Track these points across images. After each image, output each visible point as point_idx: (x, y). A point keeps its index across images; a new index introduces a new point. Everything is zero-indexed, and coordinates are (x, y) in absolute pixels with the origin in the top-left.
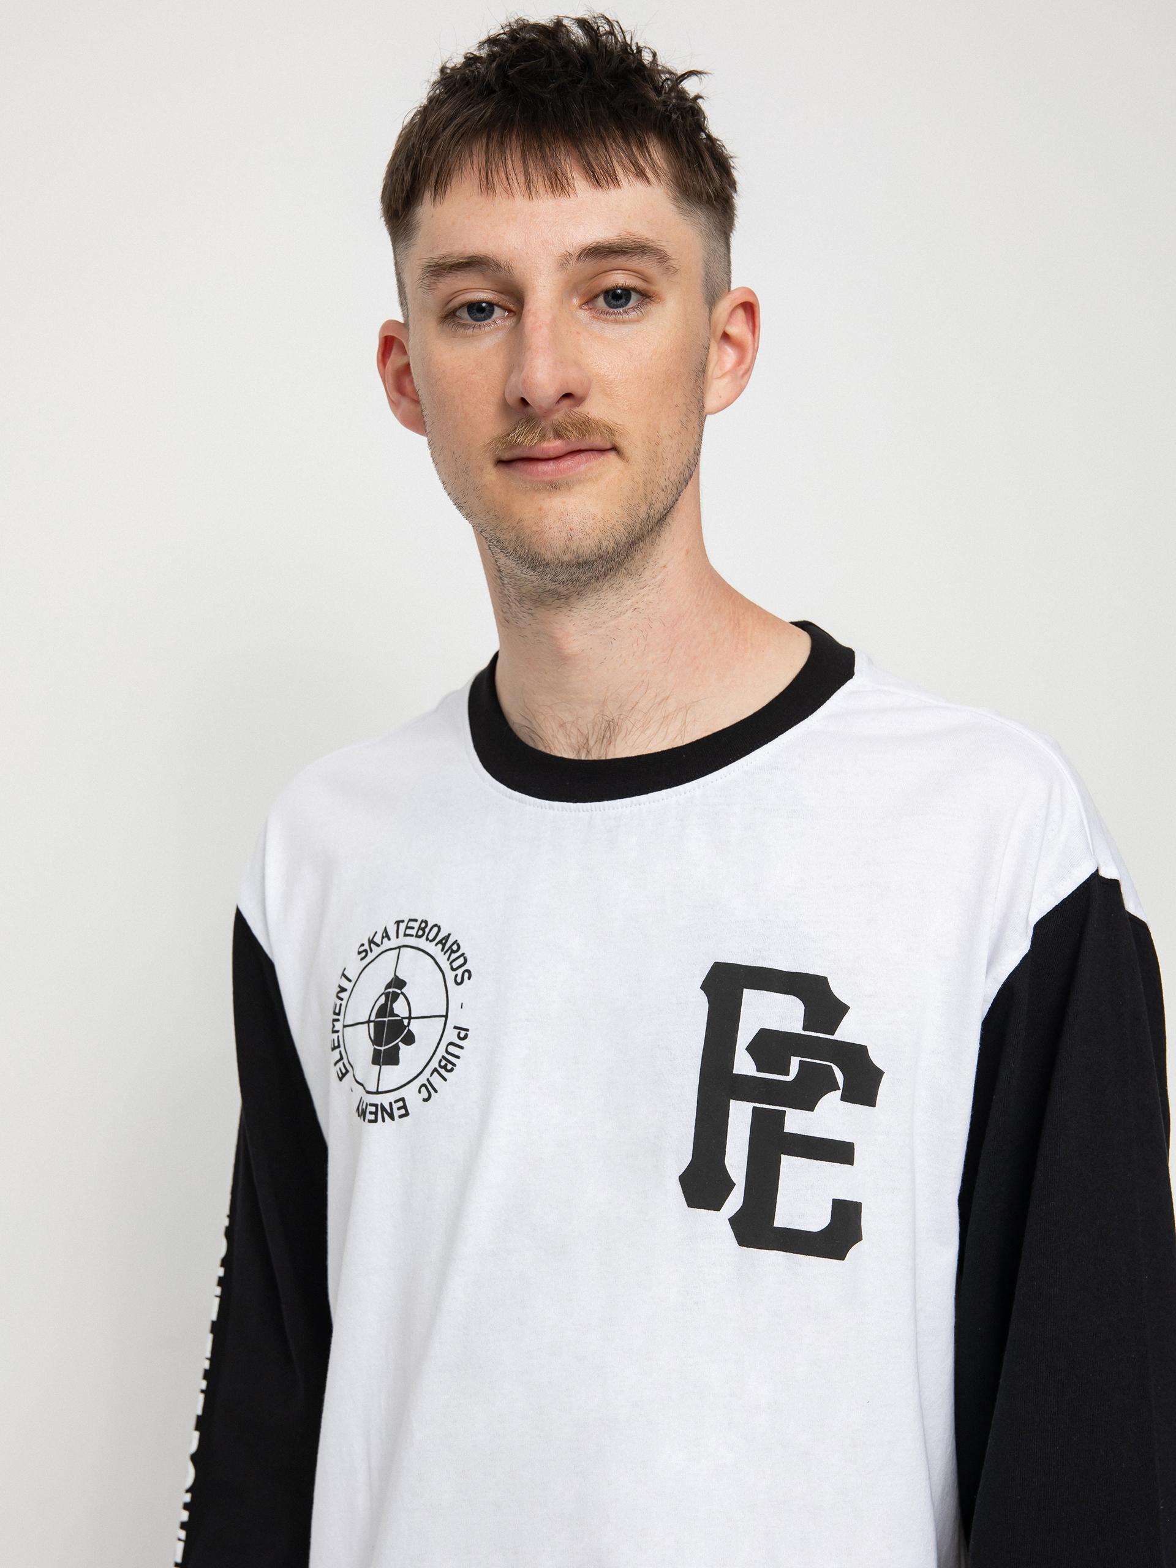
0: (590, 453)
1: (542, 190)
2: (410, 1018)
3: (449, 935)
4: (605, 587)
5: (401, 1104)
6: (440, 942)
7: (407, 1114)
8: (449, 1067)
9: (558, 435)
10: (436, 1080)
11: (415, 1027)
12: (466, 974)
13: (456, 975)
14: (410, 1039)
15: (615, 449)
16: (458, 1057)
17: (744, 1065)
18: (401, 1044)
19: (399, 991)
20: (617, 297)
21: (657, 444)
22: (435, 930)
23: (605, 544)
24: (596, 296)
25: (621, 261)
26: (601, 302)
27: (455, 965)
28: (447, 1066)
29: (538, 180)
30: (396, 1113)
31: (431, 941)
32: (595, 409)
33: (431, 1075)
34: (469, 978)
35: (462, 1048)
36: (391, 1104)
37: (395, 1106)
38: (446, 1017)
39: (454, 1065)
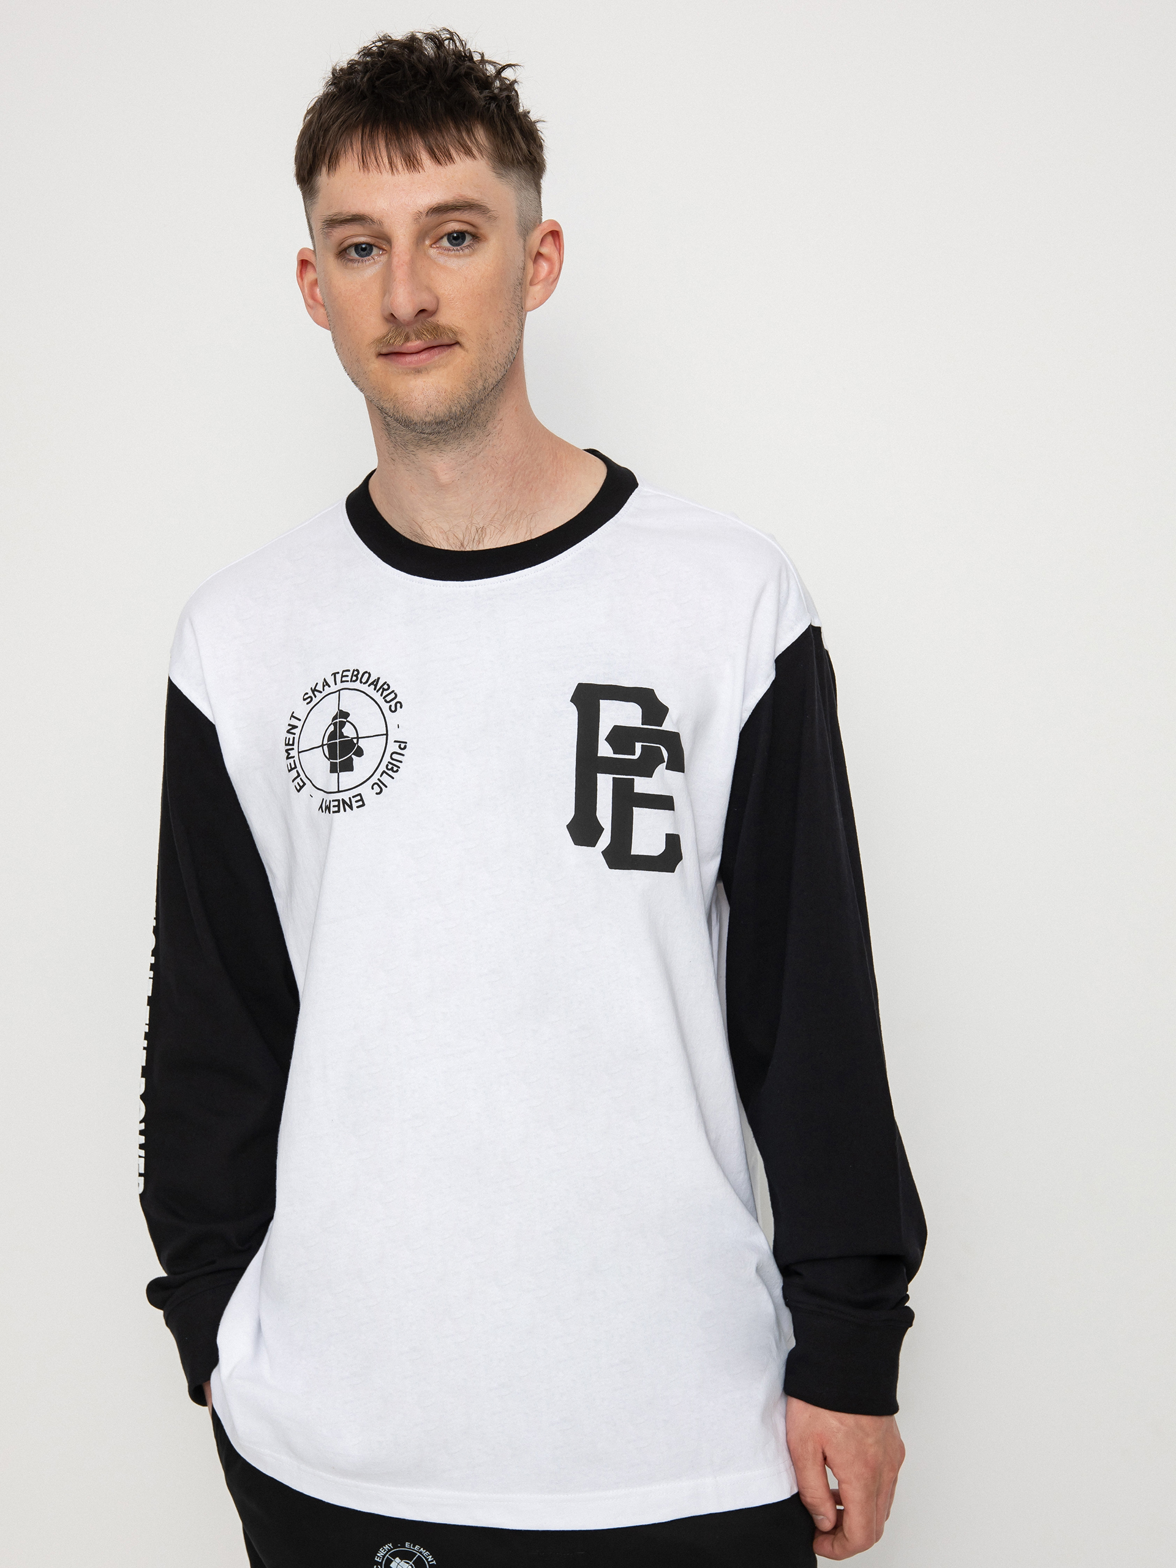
0: (439, 348)
1: (400, 167)
2: (358, 738)
3: (379, 678)
5: (358, 798)
6: (372, 683)
7: (363, 805)
8: (395, 769)
9: (418, 337)
10: (385, 778)
11: (362, 743)
12: (398, 705)
13: (390, 706)
14: (360, 753)
15: (458, 344)
16: (400, 762)
17: (603, 750)
18: (353, 756)
19: (345, 720)
20: (457, 238)
21: (488, 339)
22: (366, 675)
23: (454, 408)
24: (442, 238)
25: (457, 215)
26: (445, 243)
27: (388, 699)
28: (393, 768)
29: (398, 163)
30: (355, 805)
31: (364, 683)
32: (443, 318)
33: (381, 776)
34: (401, 707)
35: (402, 755)
36: (350, 798)
37: (353, 800)
38: (387, 734)
39: (399, 767)
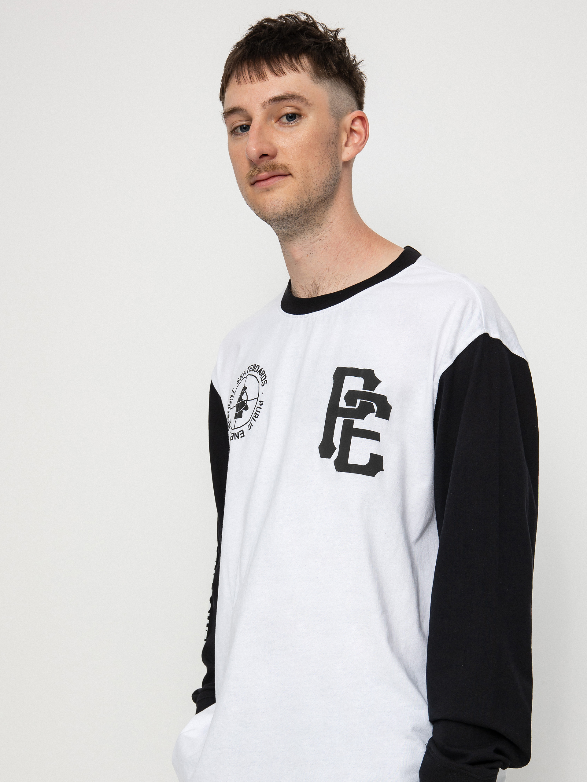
0: (279, 177)
1: (255, 80)
2: (247, 400)
3: (262, 369)
4: (306, 231)
5: (242, 432)
6: (259, 372)
7: (244, 436)
8: (257, 416)
9: (265, 171)
10: (253, 421)
11: (249, 404)
12: (265, 382)
13: (262, 383)
14: (246, 408)
15: (290, 174)
16: (259, 412)
17: (342, 404)
18: (243, 410)
19: (244, 391)
20: (292, 117)
21: (308, 171)
22: (258, 367)
23: (289, 211)
24: (283, 116)
25: (286, 102)
26: (284, 120)
27: (262, 379)
28: (256, 416)
29: (254, 77)
30: (240, 436)
31: (256, 372)
32: (280, 160)
33: (251, 420)
34: (266, 383)
35: (261, 408)
36: (238, 432)
37: (240, 433)
38: (258, 398)
39: (258, 415)
